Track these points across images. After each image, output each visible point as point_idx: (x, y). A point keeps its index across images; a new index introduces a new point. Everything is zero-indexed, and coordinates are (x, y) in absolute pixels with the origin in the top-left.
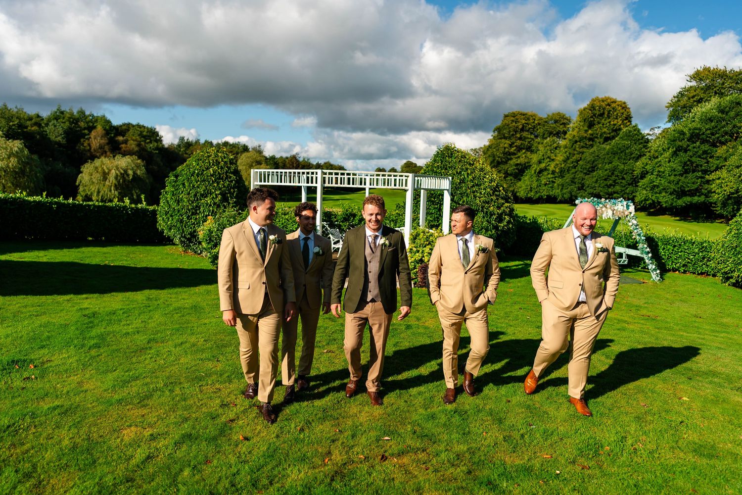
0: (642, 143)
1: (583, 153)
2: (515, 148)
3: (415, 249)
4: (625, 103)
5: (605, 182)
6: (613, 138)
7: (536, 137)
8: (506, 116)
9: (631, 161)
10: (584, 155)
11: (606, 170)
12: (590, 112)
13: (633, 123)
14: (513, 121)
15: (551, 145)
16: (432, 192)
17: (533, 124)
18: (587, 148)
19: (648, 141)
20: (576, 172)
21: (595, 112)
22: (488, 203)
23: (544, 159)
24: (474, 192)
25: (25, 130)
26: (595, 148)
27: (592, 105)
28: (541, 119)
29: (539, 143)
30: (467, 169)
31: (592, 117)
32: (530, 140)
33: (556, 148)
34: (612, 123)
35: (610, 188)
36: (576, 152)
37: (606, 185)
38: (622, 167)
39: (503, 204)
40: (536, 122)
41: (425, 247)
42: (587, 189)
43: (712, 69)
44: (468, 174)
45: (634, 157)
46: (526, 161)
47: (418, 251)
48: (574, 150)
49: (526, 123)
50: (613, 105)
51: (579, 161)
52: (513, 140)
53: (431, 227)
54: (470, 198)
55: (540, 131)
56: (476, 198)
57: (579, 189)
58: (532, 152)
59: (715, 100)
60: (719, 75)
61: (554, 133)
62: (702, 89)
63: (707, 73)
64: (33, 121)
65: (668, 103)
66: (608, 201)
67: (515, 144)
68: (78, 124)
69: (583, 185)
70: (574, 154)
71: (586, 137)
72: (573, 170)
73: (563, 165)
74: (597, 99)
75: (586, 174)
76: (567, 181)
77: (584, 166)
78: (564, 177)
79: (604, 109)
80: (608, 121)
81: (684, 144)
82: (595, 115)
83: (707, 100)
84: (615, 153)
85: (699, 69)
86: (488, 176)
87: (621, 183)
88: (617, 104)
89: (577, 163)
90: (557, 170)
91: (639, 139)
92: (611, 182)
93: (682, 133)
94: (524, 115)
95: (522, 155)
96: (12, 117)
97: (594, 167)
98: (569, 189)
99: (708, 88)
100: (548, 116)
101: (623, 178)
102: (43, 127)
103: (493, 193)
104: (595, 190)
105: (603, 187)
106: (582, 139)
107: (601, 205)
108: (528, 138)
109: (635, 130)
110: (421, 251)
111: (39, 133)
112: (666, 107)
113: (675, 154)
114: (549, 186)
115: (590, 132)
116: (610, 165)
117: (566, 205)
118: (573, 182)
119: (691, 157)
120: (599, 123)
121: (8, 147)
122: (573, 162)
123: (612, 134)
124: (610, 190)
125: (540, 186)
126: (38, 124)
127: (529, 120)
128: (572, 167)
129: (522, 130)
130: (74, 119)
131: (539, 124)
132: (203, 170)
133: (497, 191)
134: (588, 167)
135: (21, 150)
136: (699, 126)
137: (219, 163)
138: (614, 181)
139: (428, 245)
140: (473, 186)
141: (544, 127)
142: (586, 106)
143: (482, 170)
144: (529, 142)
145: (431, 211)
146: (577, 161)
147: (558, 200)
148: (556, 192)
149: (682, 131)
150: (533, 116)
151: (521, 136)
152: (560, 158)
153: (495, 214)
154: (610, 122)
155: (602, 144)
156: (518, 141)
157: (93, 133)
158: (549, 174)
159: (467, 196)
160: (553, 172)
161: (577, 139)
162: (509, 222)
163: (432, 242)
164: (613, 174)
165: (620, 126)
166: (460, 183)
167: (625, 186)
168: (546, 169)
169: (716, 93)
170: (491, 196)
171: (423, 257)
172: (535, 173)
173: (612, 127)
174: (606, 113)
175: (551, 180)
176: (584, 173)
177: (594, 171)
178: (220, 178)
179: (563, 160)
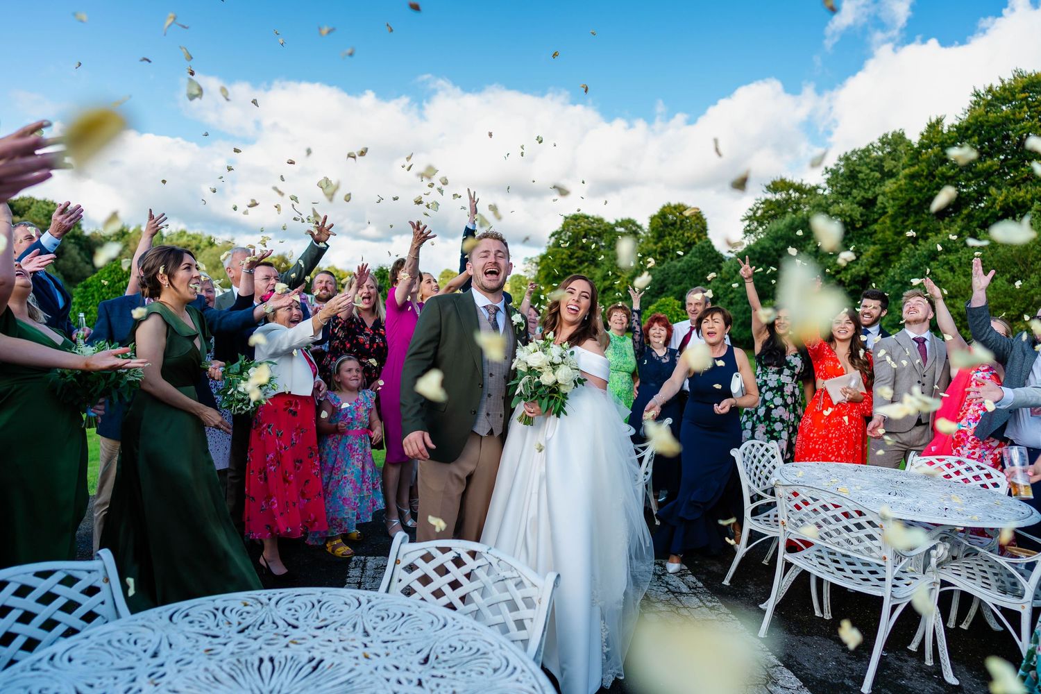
4: (700, 212)
8: (567, 219)
12: (661, 220)
13: (708, 238)
17: (599, 230)
21: (666, 220)
27: (663, 212)
28: (609, 225)
31: (662, 226)
34: (686, 235)
40: (602, 228)
49: (589, 228)
65: (744, 217)
74: (669, 205)
79: (676, 217)
80: (681, 232)
82: (665, 225)
85: (776, 179)
94: (588, 219)
100: (617, 221)
109: (709, 246)
112: (742, 221)
115: (660, 244)
120: (670, 235)
127: (594, 225)
131: (605, 231)
142: (657, 213)
150: (600, 221)
154: (683, 234)
165: (694, 239)
173: (685, 239)
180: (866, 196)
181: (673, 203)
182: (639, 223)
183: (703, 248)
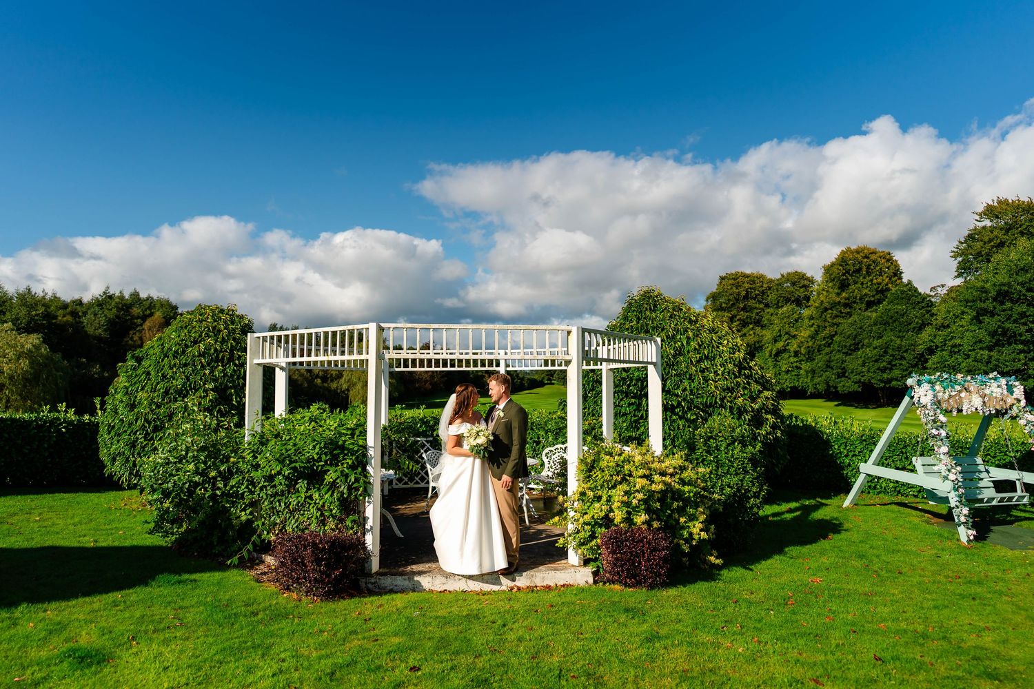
0: (923, 307)
1: (838, 324)
2: (738, 323)
3: (591, 494)
4: (888, 254)
5: (877, 365)
6: (880, 302)
7: (767, 306)
8: (722, 278)
9: (910, 333)
10: (841, 328)
11: (875, 348)
12: (841, 268)
13: (905, 280)
14: (733, 285)
15: (789, 316)
16: (624, 375)
17: (761, 289)
18: (843, 317)
19: (931, 304)
20: (831, 352)
21: (848, 267)
22: (731, 390)
23: (780, 336)
24: (703, 371)
25: (54, 321)
26: (855, 317)
27: (843, 258)
28: (771, 281)
29: (772, 315)
30: (686, 330)
31: (844, 274)
32: (758, 311)
33: (796, 320)
34: (875, 281)
35: (884, 372)
36: (827, 324)
37: (878, 369)
38: (898, 342)
39: (760, 392)
41: (614, 487)
42: (851, 376)
43: (1010, 201)
44: (688, 338)
45: (914, 328)
46: (756, 339)
47: (599, 498)
48: (825, 321)
49: (751, 288)
50: (873, 257)
51: (834, 336)
52: (734, 312)
53: (626, 441)
54: (696, 383)
55: (772, 297)
56: (707, 381)
57: (839, 376)
58: (763, 327)
59: (1023, 243)
60: (1024, 210)
61: (793, 299)
62: (1001, 229)
63: (1003, 207)
64: (69, 310)
66: (969, 378)
67: (738, 317)
68: (128, 311)
69: (844, 370)
70: (826, 327)
71: (840, 302)
72: (827, 350)
73: (810, 344)
74: (849, 249)
75: (846, 354)
76: (819, 365)
77: (842, 343)
78: (814, 359)
79: (861, 263)
80: (868, 278)
81: (989, 305)
82: (847, 272)
83: (1010, 243)
84: (886, 323)
85: (990, 203)
86: (725, 342)
87: (901, 364)
88: (877, 255)
89: (832, 339)
90: (803, 351)
91: (919, 302)
92: (885, 364)
93: (983, 290)
94: (748, 277)
95: (749, 331)
96: (36, 305)
97: (858, 344)
98: (824, 377)
99: (1008, 229)
100: (783, 276)
101: (903, 358)
102: (79, 317)
103: (739, 372)
104: (863, 376)
105: (875, 372)
106: (834, 305)
107: (958, 388)
108: (756, 308)
109: (910, 290)
110: (604, 498)
111: (71, 325)
113: (977, 319)
114: (794, 373)
115: (844, 294)
116: (880, 340)
117: (820, 400)
118: (828, 366)
119: (1002, 323)
121: (19, 344)
122: (824, 338)
123: (877, 297)
124: (885, 376)
125: (779, 374)
126: (74, 314)
128: (825, 345)
129: (746, 297)
130: (125, 305)
132: (187, 346)
133: (745, 368)
134: (848, 344)
135: (37, 347)
136: (1006, 280)
137: (219, 331)
138: (890, 363)
139: (621, 483)
140: (699, 361)
141: (777, 291)
142: (834, 260)
143: (712, 331)
144: (757, 314)
145: (623, 410)
146: (832, 337)
147: (809, 393)
148: (805, 381)
149: (983, 288)
150: (761, 277)
151: (745, 305)
152: (805, 333)
153: (746, 411)
154: (872, 281)
155: (865, 311)
156: (742, 313)
157: (148, 324)
158: (790, 357)
159: (690, 379)
160: (796, 354)
161: (826, 305)
162: (774, 427)
163: (630, 475)
164: (886, 352)
165: (887, 285)
166: (674, 356)
167: (907, 370)
168: (784, 350)
169: (1022, 234)
170: (736, 377)
171: (611, 510)
172: (771, 355)
173: (875, 287)
174: (864, 269)
175: (795, 364)
176: (844, 353)
177: (858, 349)
178: (217, 360)
179: (809, 336)
182: (809, 275)
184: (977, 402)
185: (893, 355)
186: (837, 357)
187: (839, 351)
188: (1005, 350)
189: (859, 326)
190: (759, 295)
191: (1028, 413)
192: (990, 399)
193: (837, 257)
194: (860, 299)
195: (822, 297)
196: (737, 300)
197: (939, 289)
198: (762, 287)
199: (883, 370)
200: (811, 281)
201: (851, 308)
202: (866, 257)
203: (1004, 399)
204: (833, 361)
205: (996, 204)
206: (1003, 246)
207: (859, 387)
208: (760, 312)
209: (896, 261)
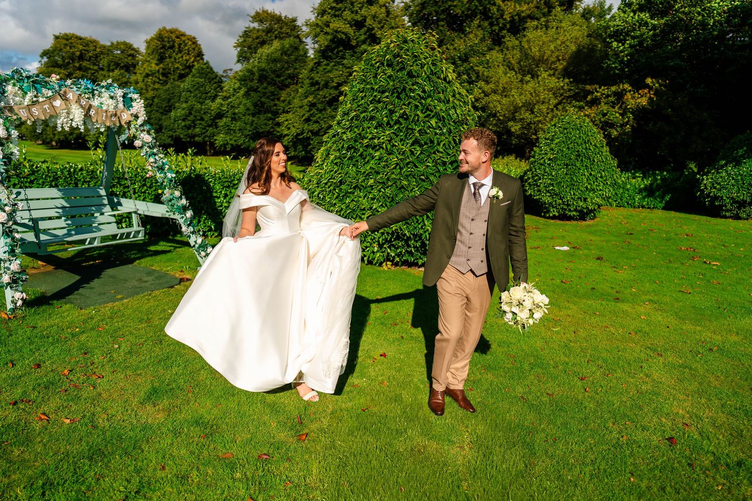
0: (216, 82)
1: (157, 89)
4: (194, 38)
6: (187, 75)
7: (100, 68)
8: (57, 37)
9: (208, 100)
10: (159, 92)
11: (183, 109)
12: (159, 42)
13: (205, 60)
14: (66, 45)
17: (94, 53)
18: (161, 84)
19: (221, 82)
21: (164, 43)
26: (170, 84)
27: (160, 34)
28: (104, 47)
31: (161, 48)
32: (92, 72)
34: (184, 58)
36: (149, 88)
37: (185, 126)
38: (199, 106)
40: (98, 50)
42: (166, 131)
45: (210, 97)
48: (147, 85)
49: (84, 50)
50: (183, 38)
51: (153, 98)
55: (104, 62)
57: (157, 131)
59: (276, 44)
60: (276, 19)
61: (122, 65)
62: (264, 31)
63: (266, 15)
65: (236, 43)
71: (158, 71)
74: (164, 28)
75: (162, 114)
77: (159, 105)
79: (173, 41)
80: (180, 55)
82: (164, 47)
83: (269, 42)
84: (190, 92)
85: (258, 10)
87: (201, 124)
88: (186, 37)
89: (153, 101)
91: (213, 78)
92: (190, 122)
93: (252, 72)
94: (80, 39)
97: (171, 107)
99: (269, 31)
100: (112, 43)
101: (202, 119)
104: (174, 132)
105: (182, 129)
106: (154, 73)
107: (48, 93)
108: (90, 69)
109: (208, 68)
112: (235, 47)
115: (161, 65)
116: (187, 104)
119: (261, 98)
120: (170, 57)
123: (185, 71)
124: (190, 133)
127: (89, 47)
129: (81, 58)
131: (102, 53)
134: (164, 106)
136: (265, 67)
138: (193, 122)
141: (108, 56)
142: (153, 36)
150: (94, 42)
151: (80, 65)
154: (182, 57)
155: (178, 80)
156: (78, 72)
161: (148, 72)
164: (190, 113)
165: (193, 62)
167: (205, 128)
169: (276, 37)
173: (185, 63)
174: (177, 46)
177: (171, 110)
180: (356, 18)
181: (168, 28)
182: (135, 46)
183: (202, 69)
184: (78, 115)
185: (195, 116)
186: (156, 115)
187: (157, 111)
188: (262, 117)
189: (171, 92)
190: (92, 57)
191: (145, 133)
192: (97, 113)
193: (155, 33)
194: (174, 71)
195: (145, 66)
196: (73, 60)
197: (229, 72)
198: (95, 50)
199: (189, 128)
200: (137, 51)
201: (167, 77)
202: (178, 37)
203: (118, 114)
204: (152, 119)
205: (261, 12)
206: (265, 44)
207: (172, 140)
208: (95, 73)
209: (200, 45)
